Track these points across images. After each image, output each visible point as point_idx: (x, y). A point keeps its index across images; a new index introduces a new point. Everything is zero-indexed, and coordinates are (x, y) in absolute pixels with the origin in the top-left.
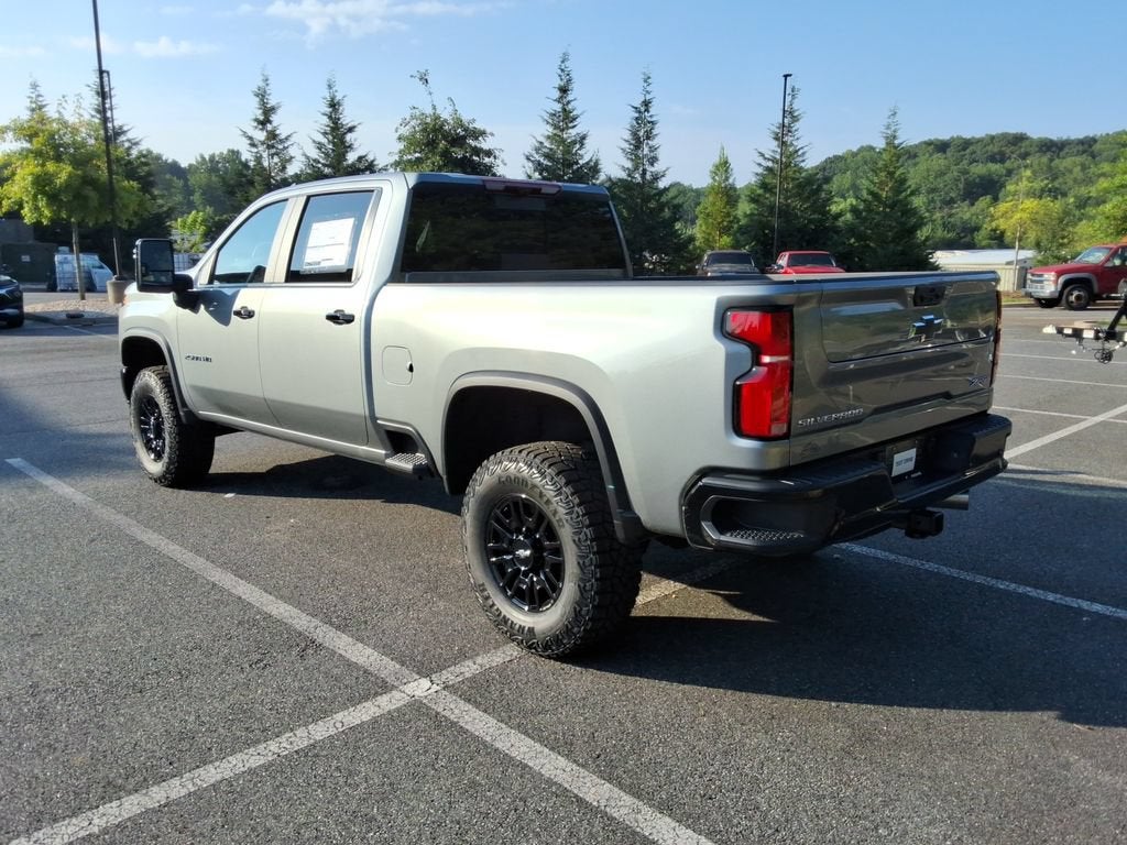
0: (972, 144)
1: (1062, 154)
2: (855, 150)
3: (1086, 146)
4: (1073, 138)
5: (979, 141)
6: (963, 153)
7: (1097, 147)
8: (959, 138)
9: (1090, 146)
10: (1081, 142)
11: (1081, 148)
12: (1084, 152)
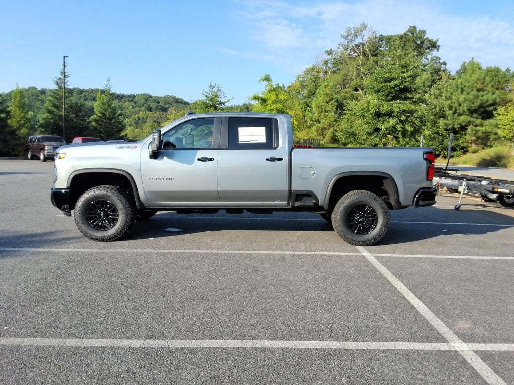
0: (84, 92)
1: (123, 100)
2: (27, 88)
3: (132, 98)
4: (126, 94)
5: (87, 91)
6: (80, 95)
7: (136, 99)
8: (78, 88)
9: (133, 98)
10: (129, 96)
11: (130, 99)
12: (131, 100)
